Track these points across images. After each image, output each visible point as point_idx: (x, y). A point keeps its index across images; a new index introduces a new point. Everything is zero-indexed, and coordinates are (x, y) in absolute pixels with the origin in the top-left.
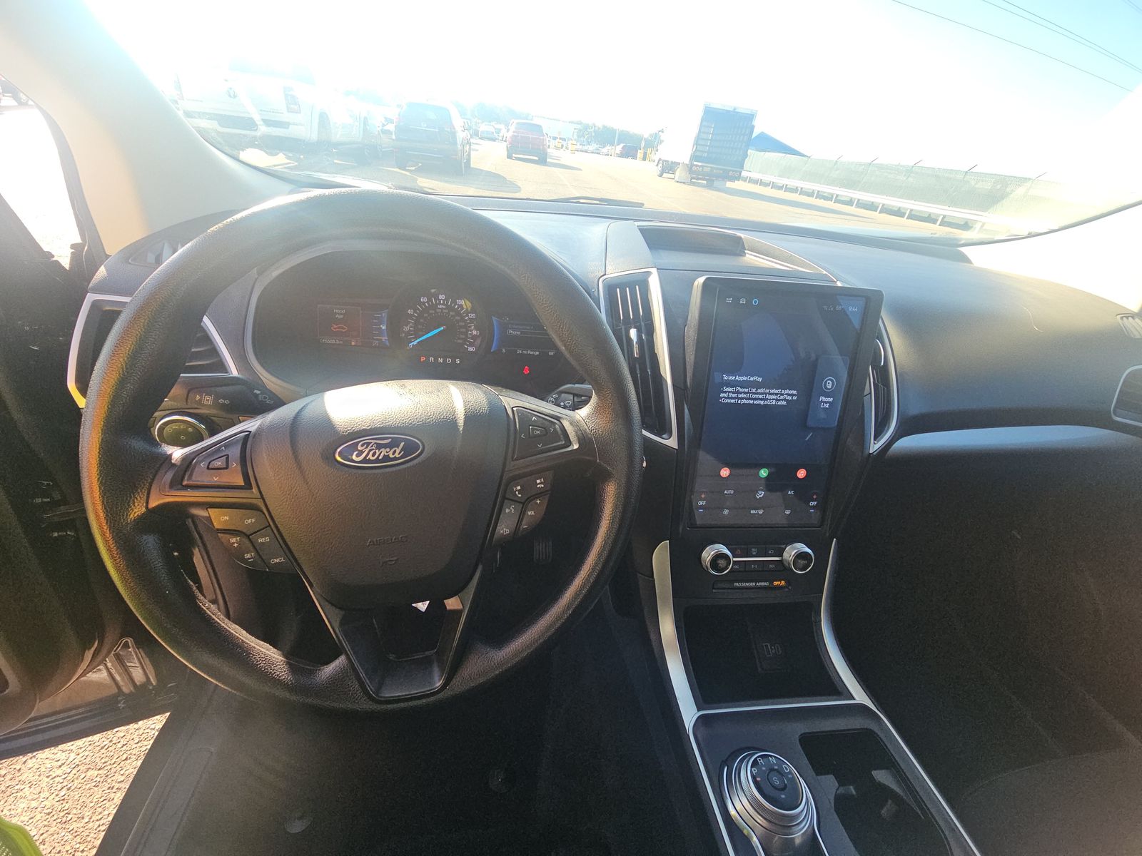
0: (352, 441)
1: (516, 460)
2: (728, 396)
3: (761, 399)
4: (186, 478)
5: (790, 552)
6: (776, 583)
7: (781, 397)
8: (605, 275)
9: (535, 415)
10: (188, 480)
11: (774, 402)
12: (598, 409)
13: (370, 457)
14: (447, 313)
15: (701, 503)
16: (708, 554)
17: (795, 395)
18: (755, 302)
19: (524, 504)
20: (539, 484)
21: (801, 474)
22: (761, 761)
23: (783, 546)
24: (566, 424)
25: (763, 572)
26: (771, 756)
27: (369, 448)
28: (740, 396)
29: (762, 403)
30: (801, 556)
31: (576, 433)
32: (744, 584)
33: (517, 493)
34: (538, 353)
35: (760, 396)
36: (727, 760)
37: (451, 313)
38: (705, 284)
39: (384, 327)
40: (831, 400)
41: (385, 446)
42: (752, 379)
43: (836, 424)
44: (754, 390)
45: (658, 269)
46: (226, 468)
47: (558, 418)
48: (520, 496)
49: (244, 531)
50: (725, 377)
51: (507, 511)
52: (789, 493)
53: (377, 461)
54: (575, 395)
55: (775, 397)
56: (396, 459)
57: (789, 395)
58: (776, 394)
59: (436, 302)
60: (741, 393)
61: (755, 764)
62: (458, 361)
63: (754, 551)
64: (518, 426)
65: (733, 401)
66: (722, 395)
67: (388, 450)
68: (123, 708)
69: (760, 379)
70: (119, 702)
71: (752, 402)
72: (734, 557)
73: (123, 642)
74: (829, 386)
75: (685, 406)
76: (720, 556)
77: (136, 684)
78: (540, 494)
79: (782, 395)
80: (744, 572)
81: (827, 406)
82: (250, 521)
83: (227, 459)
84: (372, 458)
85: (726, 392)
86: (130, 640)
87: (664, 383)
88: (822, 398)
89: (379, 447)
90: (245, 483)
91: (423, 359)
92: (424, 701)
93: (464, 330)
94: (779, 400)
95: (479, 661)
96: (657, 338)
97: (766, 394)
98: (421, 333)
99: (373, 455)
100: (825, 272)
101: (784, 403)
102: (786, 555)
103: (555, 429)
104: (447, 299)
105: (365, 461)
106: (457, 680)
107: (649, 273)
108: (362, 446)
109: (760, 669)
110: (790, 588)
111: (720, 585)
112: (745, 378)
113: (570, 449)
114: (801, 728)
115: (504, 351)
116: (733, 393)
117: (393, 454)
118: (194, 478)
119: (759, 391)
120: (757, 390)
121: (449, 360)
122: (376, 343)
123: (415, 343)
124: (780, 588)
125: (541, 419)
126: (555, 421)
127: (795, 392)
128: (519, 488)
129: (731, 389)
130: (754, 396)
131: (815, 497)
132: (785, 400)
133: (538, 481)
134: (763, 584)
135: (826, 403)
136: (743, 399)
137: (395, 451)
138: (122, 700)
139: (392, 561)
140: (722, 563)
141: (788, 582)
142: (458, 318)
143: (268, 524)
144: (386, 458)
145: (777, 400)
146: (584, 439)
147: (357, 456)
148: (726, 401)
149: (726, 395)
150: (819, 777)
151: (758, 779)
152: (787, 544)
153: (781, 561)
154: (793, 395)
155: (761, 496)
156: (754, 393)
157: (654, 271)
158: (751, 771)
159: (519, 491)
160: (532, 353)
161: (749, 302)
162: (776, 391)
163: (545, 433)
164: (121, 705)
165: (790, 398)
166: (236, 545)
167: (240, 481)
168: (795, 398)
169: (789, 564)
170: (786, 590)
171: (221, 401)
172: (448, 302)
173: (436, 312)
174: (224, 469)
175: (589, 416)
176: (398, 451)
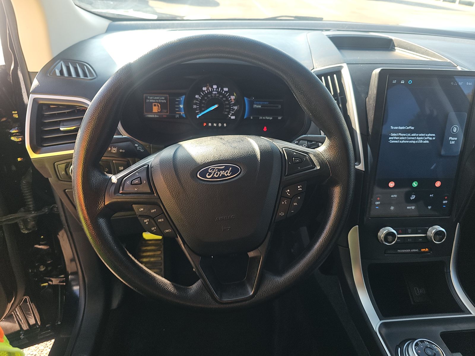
0: (205, 167)
1: (286, 176)
2: (394, 138)
3: (414, 140)
4: (121, 189)
5: (433, 230)
6: (423, 250)
7: (426, 138)
8: (314, 69)
9: (295, 152)
10: (122, 190)
11: (421, 142)
12: (330, 147)
13: (215, 175)
14: (218, 96)
15: (377, 203)
16: (383, 232)
17: (434, 137)
18: (410, 82)
19: (291, 199)
20: (299, 188)
21: (438, 184)
22: (420, 343)
23: (427, 228)
24: (312, 156)
25: (415, 242)
26: (426, 341)
27: (214, 171)
28: (401, 138)
29: (414, 142)
30: (438, 233)
31: (318, 161)
32: (403, 251)
33: (288, 193)
34: (271, 118)
35: (413, 138)
36: (399, 344)
37: (220, 96)
38: (380, 73)
39: (182, 106)
40: (456, 139)
41: (222, 170)
42: (408, 128)
43: (459, 154)
44: (409, 135)
45: (347, 64)
46: (141, 184)
47: (307, 153)
48: (289, 195)
49: (151, 216)
50: (392, 127)
51: (283, 203)
52: (431, 196)
53: (219, 177)
54: (308, 141)
55: (422, 138)
56: (228, 176)
57: (430, 137)
58: (423, 137)
59: (211, 90)
60: (401, 137)
61: (417, 345)
62: (225, 125)
63: (409, 231)
64: (286, 158)
65: (396, 142)
66: (390, 138)
67: (224, 172)
68: (23, 338)
69: (413, 128)
70: (20, 335)
71: (408, 142)
72: (398, 234)
73: (24, 299)
74: (455, 131)
75: (368, 145)
76: (389, 234)
77: (30, 325)
78: (300, 193)
79: (427, 137)
80: (404, 243)
81: (453, 142)
82: (153, 211)
83: (141, 179)
84: (216, 176)
85: (392, 137)
86: (27, 298)
87: (354, 131)
88: (450, 138)
89: (219, 170)
90: (151, 191)
91: (205, 124)
92: (244, 303)
93: (228, 106)
94: (425, 140)
95: (270, 283)
96: (349, 106)
97: (416, 137)
98: (203, 109)
99: (217, 175)
100: (449, 61)
101: (428, 142)
102: (429, 233)
103: (306, 159)
104: (218, 88)
105: (212, 178)
106: (259, 293)
107: (341, 67)
108: (211, 170)
109: (412, 303)
110: (431, 252)
111: (389, 252)
112: (404, 128)
113: (315, 169)
114: (441, 329)
115: (252, 118)
116: (397, 137)
117: (226, 174)
118: (125, 189)
119: (412, 135)
120: (411, 135)
121: (220, 125)
122: (177, 116)
123: (200, 115)
124: (424, 252)
125: (298, 154)
126: (306, 155)
127: (434, 135)
128: (288, 191)
129: (395, 135)
130: (409, 138)
131: (446, 198)
132: (428, 140)
133: (299, 187)
134: (415, 250)
135: (453, 141)
136: (402, 140)
137: (227, 172)
138: (22, 333)
139: (228, 229)
140: (390, 238)
141: (430, 249)
142: (224, 99)
143: (162, 212)
144: (223, 176)
145: (423, 140)
146: (322, 163)
147: (209, 175)
148: (393, 142)
149: (392, 138)
150: (453, 354)
151: (419, 352)
152: (429, 227)
153: (426, 237)
154: (432, 137)
155: (413, 198)
156: (409, 137)
157: (345, 66)
158: (415, 348)
159: (288, 192)
160: (268, 118)
161: (406, 82)
162: (423, 135)
163: (301, 161)
164: (22, 337)
165: (431, 139)
166: (147, 223)
167: (149, 190)
168: (434, 138)
169: (431, 238)
170: (429, 254)
171: (121, 151)
172: (218, 90)
173: (212, 96)
174: (139, 184)
175: (325, 151)
176: (229, 172)
